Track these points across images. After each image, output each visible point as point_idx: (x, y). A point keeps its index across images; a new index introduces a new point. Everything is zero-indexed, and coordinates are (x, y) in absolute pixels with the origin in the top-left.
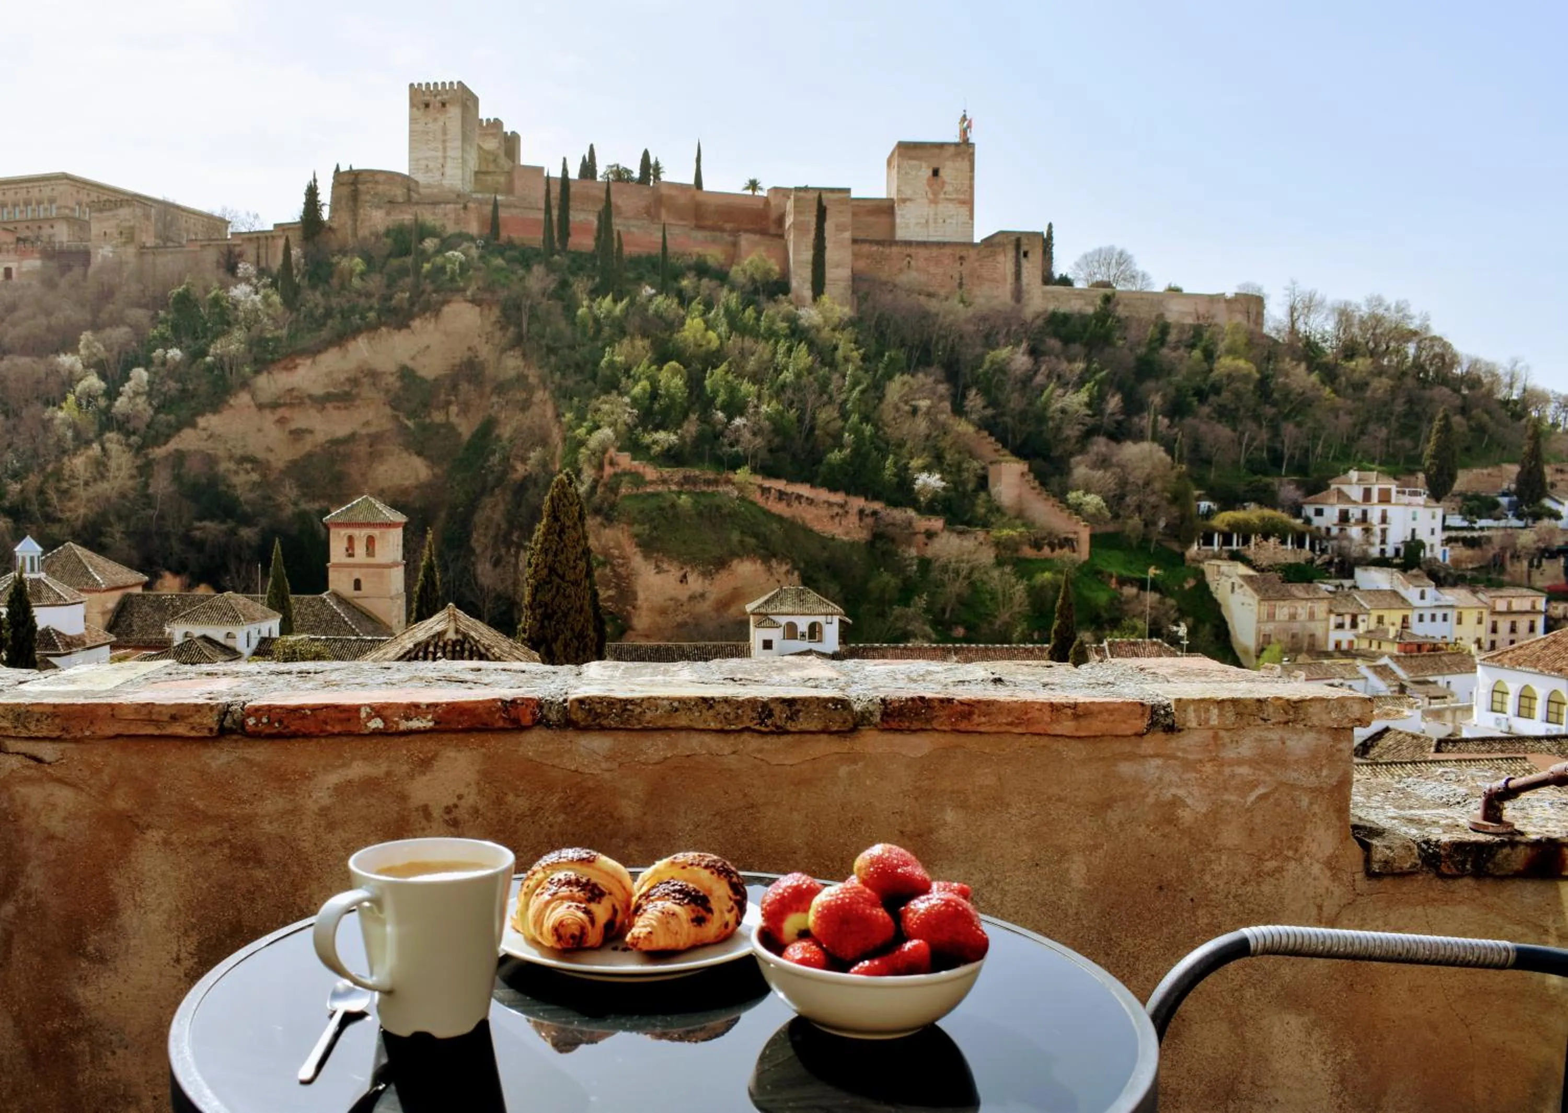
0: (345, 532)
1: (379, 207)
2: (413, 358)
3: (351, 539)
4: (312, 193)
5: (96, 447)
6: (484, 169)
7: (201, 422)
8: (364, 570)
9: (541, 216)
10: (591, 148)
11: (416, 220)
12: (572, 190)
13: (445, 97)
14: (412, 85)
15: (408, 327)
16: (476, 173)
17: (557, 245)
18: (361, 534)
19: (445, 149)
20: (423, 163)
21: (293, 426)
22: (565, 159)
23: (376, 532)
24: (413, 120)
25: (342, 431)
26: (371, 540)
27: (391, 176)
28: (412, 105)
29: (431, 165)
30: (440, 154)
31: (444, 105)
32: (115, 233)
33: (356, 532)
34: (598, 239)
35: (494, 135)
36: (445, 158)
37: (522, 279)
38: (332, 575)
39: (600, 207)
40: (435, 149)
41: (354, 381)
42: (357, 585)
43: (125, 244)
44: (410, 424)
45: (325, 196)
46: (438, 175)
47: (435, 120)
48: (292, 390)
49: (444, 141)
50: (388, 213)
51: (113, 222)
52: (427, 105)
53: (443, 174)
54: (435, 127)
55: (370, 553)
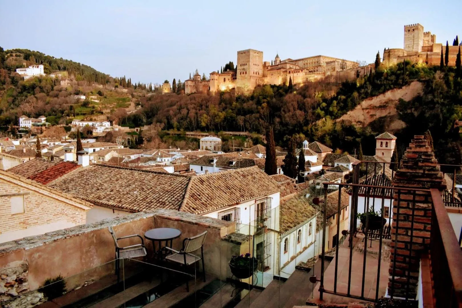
0: (380, 141)
1: (395, 58)
2: (403, 96)
3: (382, 143)
4: (378, 56)
5: (324, 119)
6: (425, 46)
7: (348, 113)
8: (385, 151)
9: (440, 57)
10: (457, 37)
11: (404, 61)
12: (450, 49)
13: (414, 28)
14: (405, 26)
15: (401, 88)
16: (422, 47)
17: (445, 65)
18: (384, 142)
19: (414, 42)
20: (408, 45)
21: (371, 114)
22: (447, 42)
23: (388, 141)
24: (405, 35)
25: (383, 115)
26: (387, 143)
27: (399, 50)
28: (405, 31)
29: (410, 46)
30: (412, 43)
31: (414, 30)
32: (331, 69)
33: (383, 141)
34: (456, 62)
35: (428, 36)
36: (414, 44)
37: (434, 74)
38: (377, 151)
39: (458, 53)
40: (411, 42)
41: (387, 103)
42: (383, 154)
43: (333, 71)
44: (401, 113)
45: (381, 56)
46: (411, 48)
47: (411, 34)
48: (371, 105)
49: (413, 40)
50: (398, 60)
51: (330, 66)
52: (409, 31)
53: (413, 48)
54: (411, 36)
55: (387, 146)
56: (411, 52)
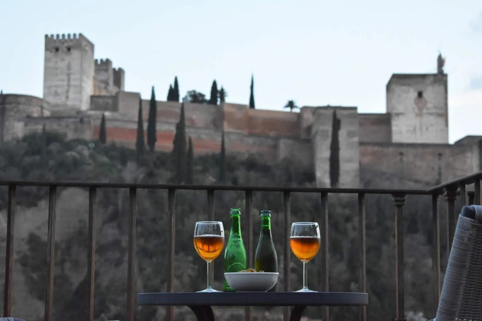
1: (19, 120)
6: (97, 94)
9: (135, 126)
10: (176, 79)
11: (44, 129)
12: (159, 108)
13: (70, 44)
14: (46, 36)
15: (35, 205)
17: (147, 148)
19: (69, 80)
20: (54, 89)
22: (153, 88)
24: (47, 60)
27: (29, 99)
28: (47, 49)
29: (59, 91)
30: (65, 83)
31: (69, 49)
34: (175, 143)
35: (106, 70)
36: (69, 86)
37: (120, 171)
39: (177, 120)
40: (63, 80)
44: (35, 276)
46: (63, 99)
47: (63, 60)
49: (69, 75)
50: (26, 125)
52: (57, 50)
53: (67, 97)
54: (62, 65)
56: (61, 109)
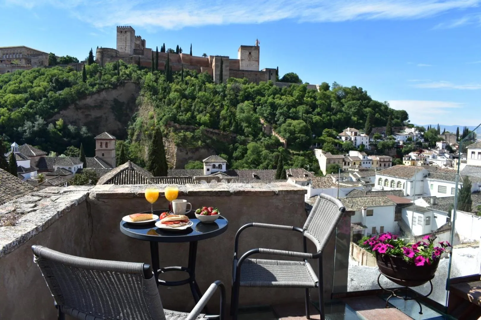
0: (99, 141)
1: (109, 58)
2: (118, 97)
3: (101, 143)
4: (91, 53)
6: (136, 49)
7: (61, 112)
8: (105, 151)
9: (151, 61)
10: (164, 44)
12: (159, 55)
13: (126, 30)
14: (117, 27)
15: (116, 88)
16: (134, 50)
19: (126, 43)
20: (120, 46)
21: (86, 114)
22: (157, 47)
23: (108, 141)
24: (117, 36)
25: (99, 115)
27: (112, 50)
28: (118, 32)
29: (122, 47)
30: (125, 44)
31: (126, 32)
32: (38, 63)
33: (103, 141)
35: (139, 40)
36: (126, 45)
38: (96, 152)
39: (166, 59)
40: (123, 43)
41: (102, 102)
42: (103, 155)
43: (41, 65)
44: (117, 114)
45: (94, 54)
48: (85, 104)
49: (126, 41)
50: (111, 59)
51: (38, 60)
52: (121, 32)
53: (125, 50)
54: (123, 37)
55: (107, 147)
56: (123, 54)
